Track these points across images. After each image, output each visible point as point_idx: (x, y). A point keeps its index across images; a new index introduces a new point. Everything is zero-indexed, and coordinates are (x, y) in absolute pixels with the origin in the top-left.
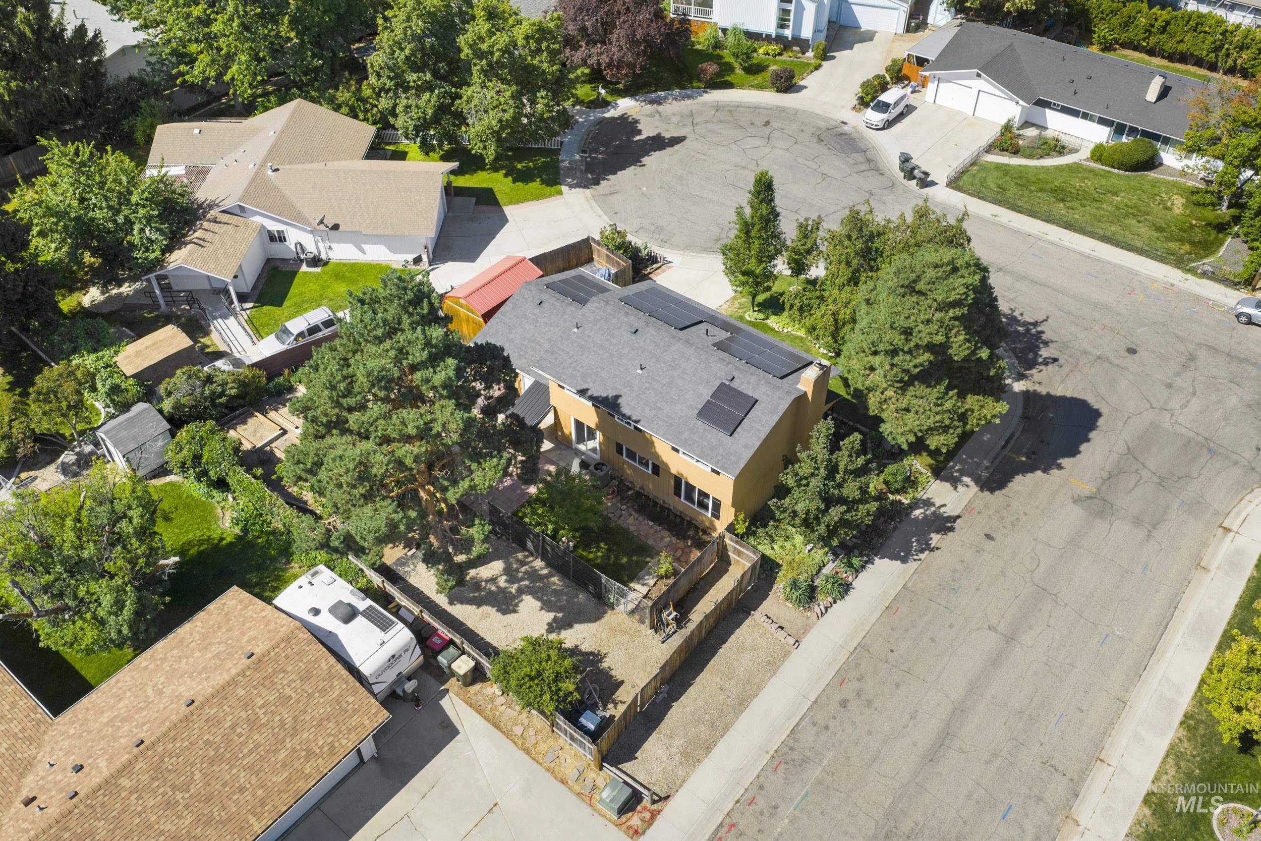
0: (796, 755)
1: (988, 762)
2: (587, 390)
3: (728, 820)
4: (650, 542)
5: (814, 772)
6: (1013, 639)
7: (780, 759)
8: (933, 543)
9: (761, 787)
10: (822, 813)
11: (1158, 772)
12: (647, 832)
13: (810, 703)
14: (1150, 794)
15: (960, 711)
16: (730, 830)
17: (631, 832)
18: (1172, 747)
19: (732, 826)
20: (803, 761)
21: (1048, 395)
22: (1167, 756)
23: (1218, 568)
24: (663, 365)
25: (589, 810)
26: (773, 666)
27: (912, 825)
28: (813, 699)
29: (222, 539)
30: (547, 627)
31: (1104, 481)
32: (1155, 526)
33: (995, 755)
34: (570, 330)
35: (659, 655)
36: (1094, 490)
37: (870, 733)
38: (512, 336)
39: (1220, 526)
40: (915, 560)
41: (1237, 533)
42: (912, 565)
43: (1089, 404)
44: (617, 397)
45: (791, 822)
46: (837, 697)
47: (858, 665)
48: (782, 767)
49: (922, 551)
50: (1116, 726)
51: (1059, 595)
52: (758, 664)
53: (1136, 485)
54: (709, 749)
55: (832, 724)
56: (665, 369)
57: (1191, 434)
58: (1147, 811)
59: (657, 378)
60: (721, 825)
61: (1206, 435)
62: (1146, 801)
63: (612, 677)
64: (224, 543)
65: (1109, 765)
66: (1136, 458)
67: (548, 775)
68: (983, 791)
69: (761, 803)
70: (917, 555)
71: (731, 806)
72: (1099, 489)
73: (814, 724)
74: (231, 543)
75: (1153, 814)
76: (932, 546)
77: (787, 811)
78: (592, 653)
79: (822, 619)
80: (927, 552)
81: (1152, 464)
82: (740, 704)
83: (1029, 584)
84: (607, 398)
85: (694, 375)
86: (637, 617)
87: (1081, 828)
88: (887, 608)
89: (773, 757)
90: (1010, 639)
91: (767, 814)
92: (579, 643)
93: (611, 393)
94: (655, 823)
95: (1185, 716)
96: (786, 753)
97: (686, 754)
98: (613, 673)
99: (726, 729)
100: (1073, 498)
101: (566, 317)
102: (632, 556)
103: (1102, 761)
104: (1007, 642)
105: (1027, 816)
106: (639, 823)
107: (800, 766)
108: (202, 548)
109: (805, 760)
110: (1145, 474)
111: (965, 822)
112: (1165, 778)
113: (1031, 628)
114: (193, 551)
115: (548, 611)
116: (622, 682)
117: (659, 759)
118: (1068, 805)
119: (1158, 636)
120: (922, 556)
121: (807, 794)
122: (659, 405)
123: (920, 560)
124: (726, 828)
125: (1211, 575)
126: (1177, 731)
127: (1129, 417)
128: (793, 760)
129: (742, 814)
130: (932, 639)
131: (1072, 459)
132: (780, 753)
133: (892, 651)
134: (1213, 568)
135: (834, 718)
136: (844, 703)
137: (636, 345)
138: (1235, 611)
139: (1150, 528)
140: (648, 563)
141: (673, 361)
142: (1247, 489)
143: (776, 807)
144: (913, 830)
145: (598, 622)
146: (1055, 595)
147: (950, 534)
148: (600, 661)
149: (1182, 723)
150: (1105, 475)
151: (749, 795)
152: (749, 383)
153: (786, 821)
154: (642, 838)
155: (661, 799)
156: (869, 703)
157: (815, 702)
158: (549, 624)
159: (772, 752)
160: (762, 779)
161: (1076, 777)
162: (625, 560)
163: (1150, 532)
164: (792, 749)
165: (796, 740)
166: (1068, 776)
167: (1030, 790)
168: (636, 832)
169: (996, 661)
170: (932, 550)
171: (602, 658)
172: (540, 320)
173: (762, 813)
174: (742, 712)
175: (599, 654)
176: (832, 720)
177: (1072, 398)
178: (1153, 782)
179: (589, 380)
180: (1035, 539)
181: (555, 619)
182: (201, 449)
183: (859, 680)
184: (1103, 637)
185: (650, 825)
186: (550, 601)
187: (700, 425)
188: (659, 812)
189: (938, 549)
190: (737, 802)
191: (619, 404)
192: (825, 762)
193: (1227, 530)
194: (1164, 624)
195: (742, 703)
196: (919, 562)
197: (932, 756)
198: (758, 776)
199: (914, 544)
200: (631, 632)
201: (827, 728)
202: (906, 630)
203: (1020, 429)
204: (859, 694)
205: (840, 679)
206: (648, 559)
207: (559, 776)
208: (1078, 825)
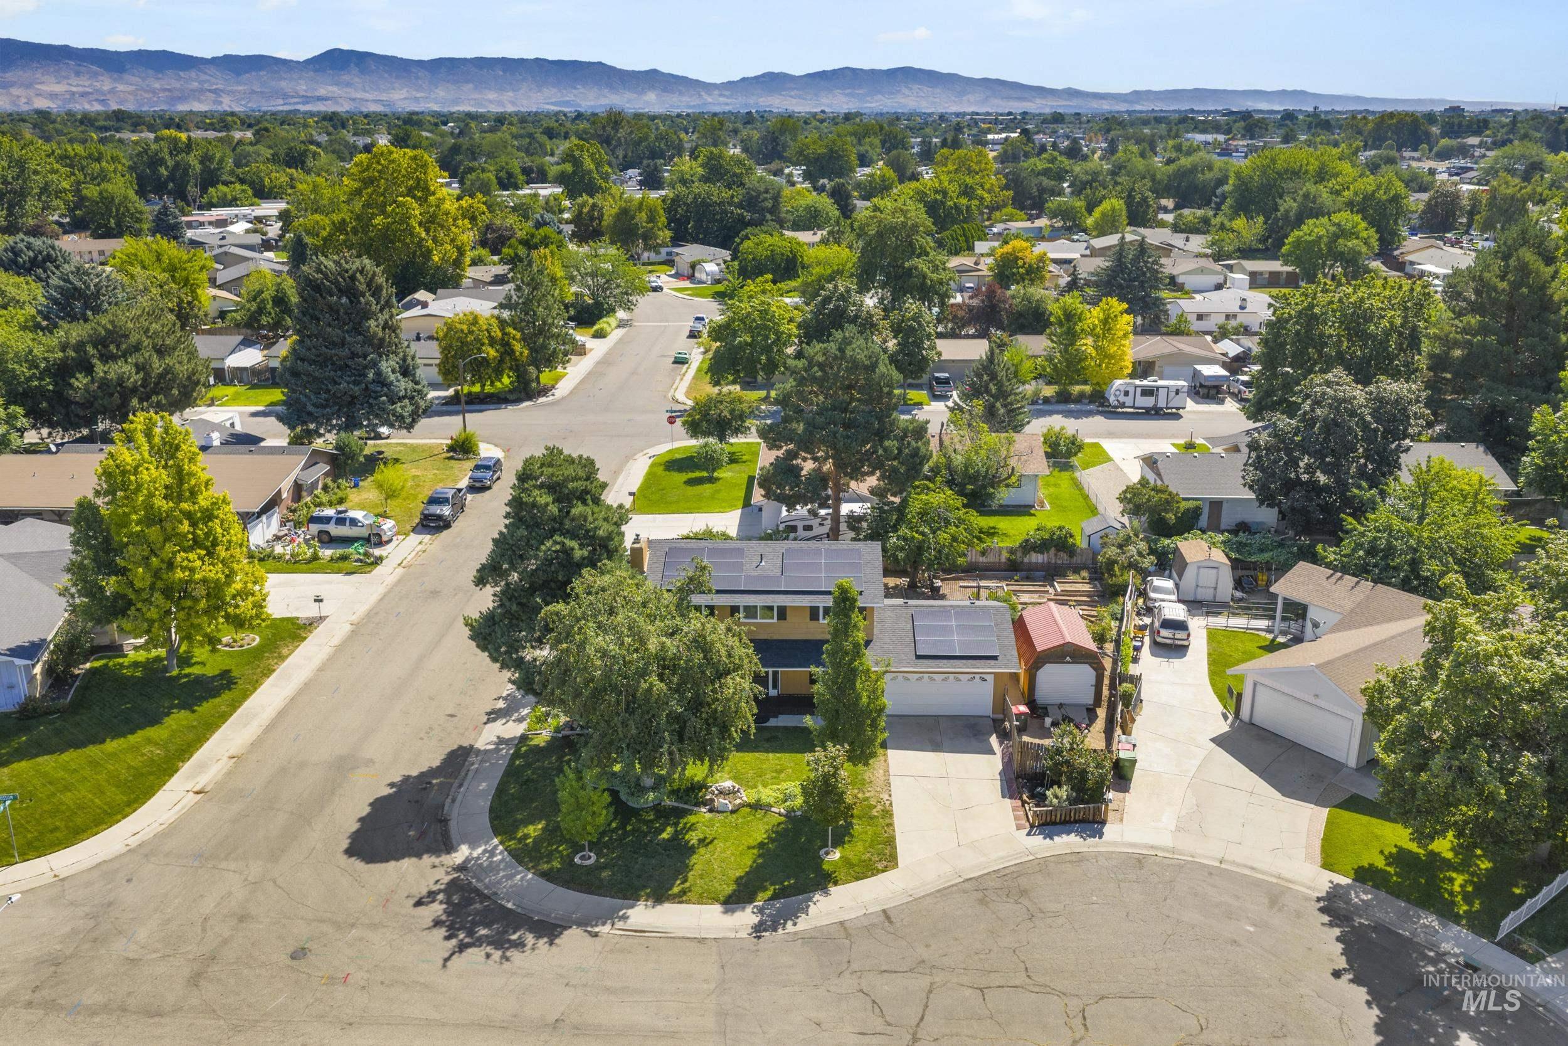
21: (419, 856)
36: (350, 776)
43: (363, 860)
57: (222, 865)
61: (201, 871)
66: (301, 817)
72: (345, 778)
100: (374, 764)
147: (488, 711)
180: (407, 725)
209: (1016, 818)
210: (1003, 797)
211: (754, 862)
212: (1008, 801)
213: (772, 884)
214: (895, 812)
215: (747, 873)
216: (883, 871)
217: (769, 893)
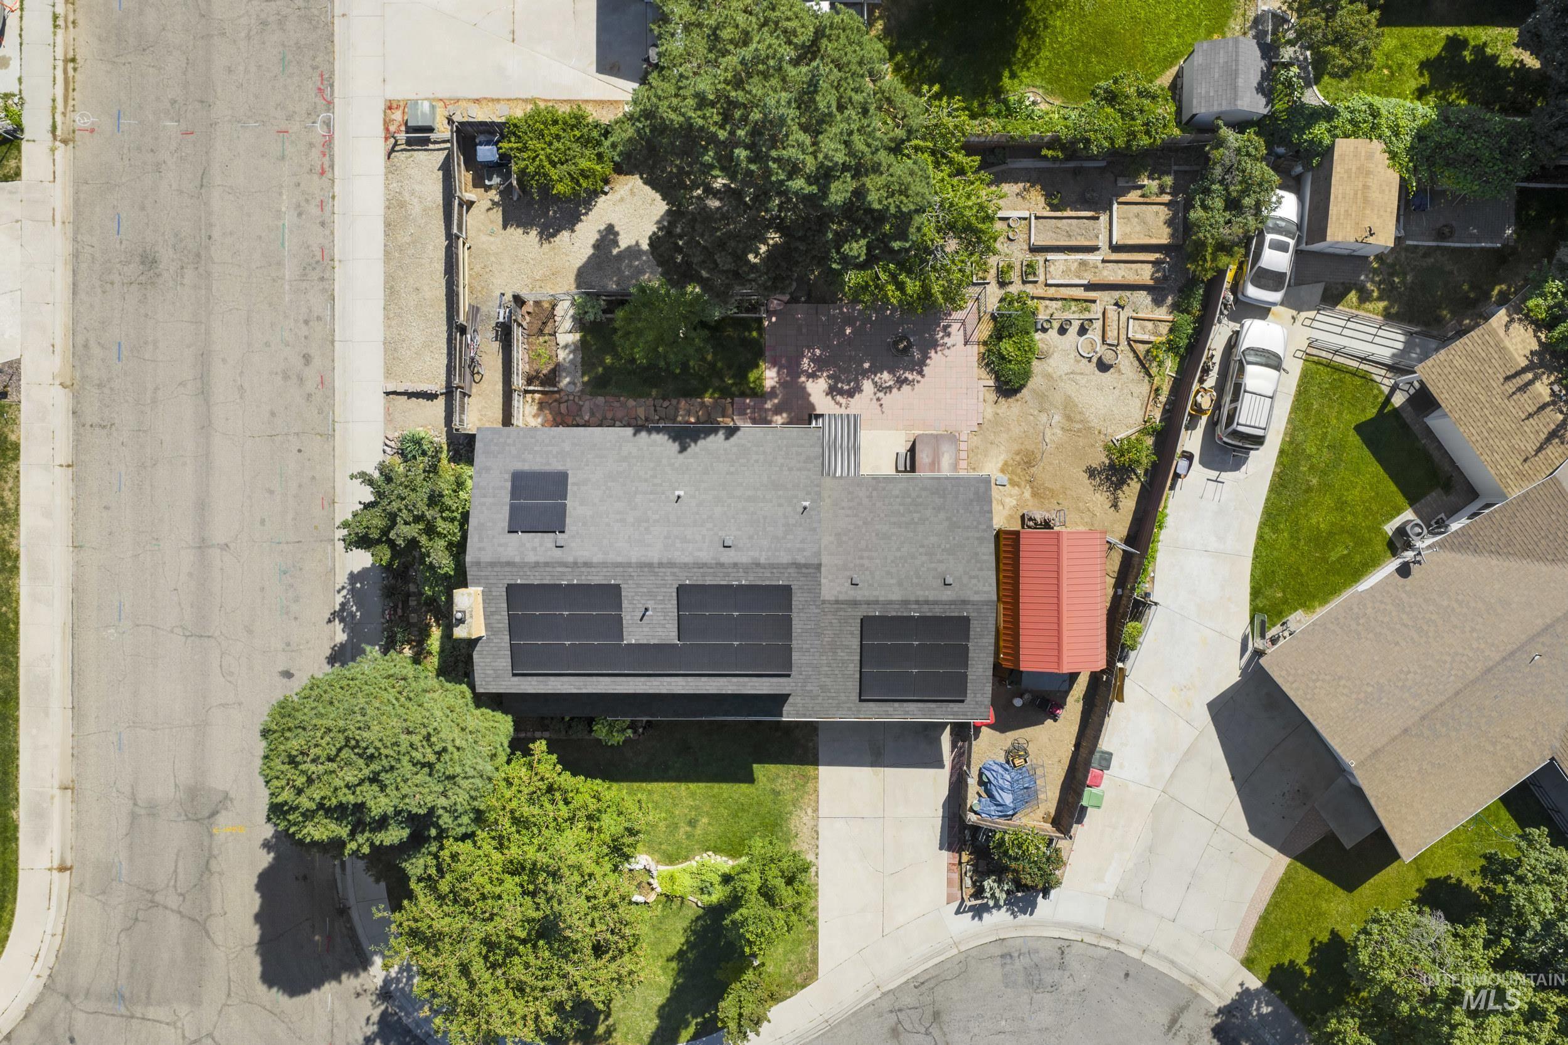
0: (315, 275)
1: (156, 389)
2: (727, 438)
3: (330, 175)
4: (600, 400)
5: (290, 271)
6: (200, 547)
7: (325, 262)
8: (338, 626)
9: (323, 224)
10: (260, 237)
11: (18, 487)
12: (382, 115)
13: (337, 338)
14: (16, 458)
15: (205, 426)
16: (322, 168)
17: (395, 106)
18: (16, 523)
19: (323, 173)
20: (305, 275)
21: (337, 977)
22: (17, 509)
23: (52, 797)
24: (657, 517)
25: (440, 96)
26: (391, 347)
27: (185, 281)
28: (337, 344)
29: (1013, 76)
30: (616, 229)
31: (212, 856)
32: (134, 816)
33: (154, 401)
34: (813, 501)
35: (495, 281)
36: (215, 831)
37: (267, 344)
38: (942, 515)
39: (70, 868)
40: (343, 588)
41: (50, 869)
42: (342, 579)
43: (285, 991)
44: (683, 449)
45: (279, 211)
46: (317, 361)
47: (320, 411)
48: (319, 257)
49: (343, 605)
50: (71, 514)
51: (184, 639)
52: (404, 341)
53: (175, 871)
54: (388, 225)
55: (304, 330)
56: (649, 513)
57: (151, 1013)
58: (13, 437)
59: (652, 497)
60: (332, 167)
61: (134, 1021)
62: (16, 447)
63: (518, 226)
64: (1006, 73)
65: (61, 466)
66: (194, 920)
67: (495, 97)
68: (146, 357)
69: (314, 210)
70: (345, 597)
71: (336, 189)
72: (211, 835)
73: (319, 318)
74: (1001, 79)
75: (6, 438)
76: (337, 620)
77: (290, 218)
78: (554, 235)
79: (383, 439)
80: (337, 608)
81: (174, 920)
82: (392, 287)
83: (217, 633)
84: (695, 441)
85: (608, 525)
86: (546, 305)
87: (57, 382)
88: (334, 502)
89: (333, 260)
90: (202, 545)
91: (303, 204)
92: (574, 235)
93: (693, 448)
94: (382, 127)
95: (18, 568)
96: (323, 271)
97: (402, 205)
98: (520, 231)
99: (387, 253)
100: (231, 800)
101: (893, 581)
102: (604, 368)
103: (69, 466)
104: (203, 540)
105: (103, 360)
106: (393, 117)
107: (305, 268)
108: (1020, 50)
109: (304, 277)
110: (173, 901)
111: (146, 315)
112: (10, 484)
113: (190, 574)
114: (1024, 43)
115: (629, 247)
116: (505, 228)
117: (421, 183)
118: (76, 397)
119: (76, 656)
120: (339, 599)
121: (283, 244)
122: (625, 464)
123: (339, 592)
124: (326, 166)
125: (56, 785)
126: (18, 545)
127: (229, 995)
128: (314, 269)
129: (322, 189)
130: (271, 492)
131: (260, 871)
132: (329, 268)
133: (300, 451)
134: (57, 792)
135: (306, 337)
136: (307, 359)
137: (709, 525)
138: (17, 742)
139: (137, 809)
140: (583, 375)
141: (647, 529)
142: (63, 953)
143: (300, 215)
144: (182, 277)
145: (575, 271)
146: (187, 637)
147: (328, 652)
148: (541, 234)
149: (18, 556)
150: (214, 866)
151: (328, 209)
152: (534, 549)
153: (284, 209)
154: (383, 107)
155: (393, 150)
156: (286, 377)
157: (333, 342)
158: (617, 234)
159: (336, 264)
160: (327, 232)
161: (81, 430)
162: (608, 360)
163: (135, 804)
164: (322, 279)
165: (324, 290)
166: (88, 427)
167: (112, 389)
168: (390, 108)
169: (202, 507)
170: (334, 614)
171: (541, 238)
172: (924, 558)
173: (307, 201)
174: (386, 282)
175: (547, 239)
176: (307, 333)
177: (308, 991)
178: (18, 472)
179: (735, 449)
180: (240, 704)
181: (616, 243)
182: (1120, 111)
183: (309, 395)
184: (123, 616)
185: (385, 121)
186: (637, 259)
187: (556, 466)
188: (386, 139)
189: (330, 621)
190: (333, 197)
191: (674, 440)
192: (287, 287)
193: (62, 869)
194: (76, 677)
195: (391, 291)
196: (338, 587)
197: (204, 359)
198: (332, 233)
199: (354, 609)
200: (538, 284)
201: (306, 322)
202: (300, 486)
203: (339, 885)
204: (301, 380)
205: (325, 382)
206: (586, 379)
207: (484, 102)
208: (61, 384)
209: (950, 882)
210: (941, 848)
211: (675, 982)
212: (945, 853)
213: (694, 1017)
214: (820, 887)
215: (668, 1000)
216: (803, 987)
217: (692, 1029)
